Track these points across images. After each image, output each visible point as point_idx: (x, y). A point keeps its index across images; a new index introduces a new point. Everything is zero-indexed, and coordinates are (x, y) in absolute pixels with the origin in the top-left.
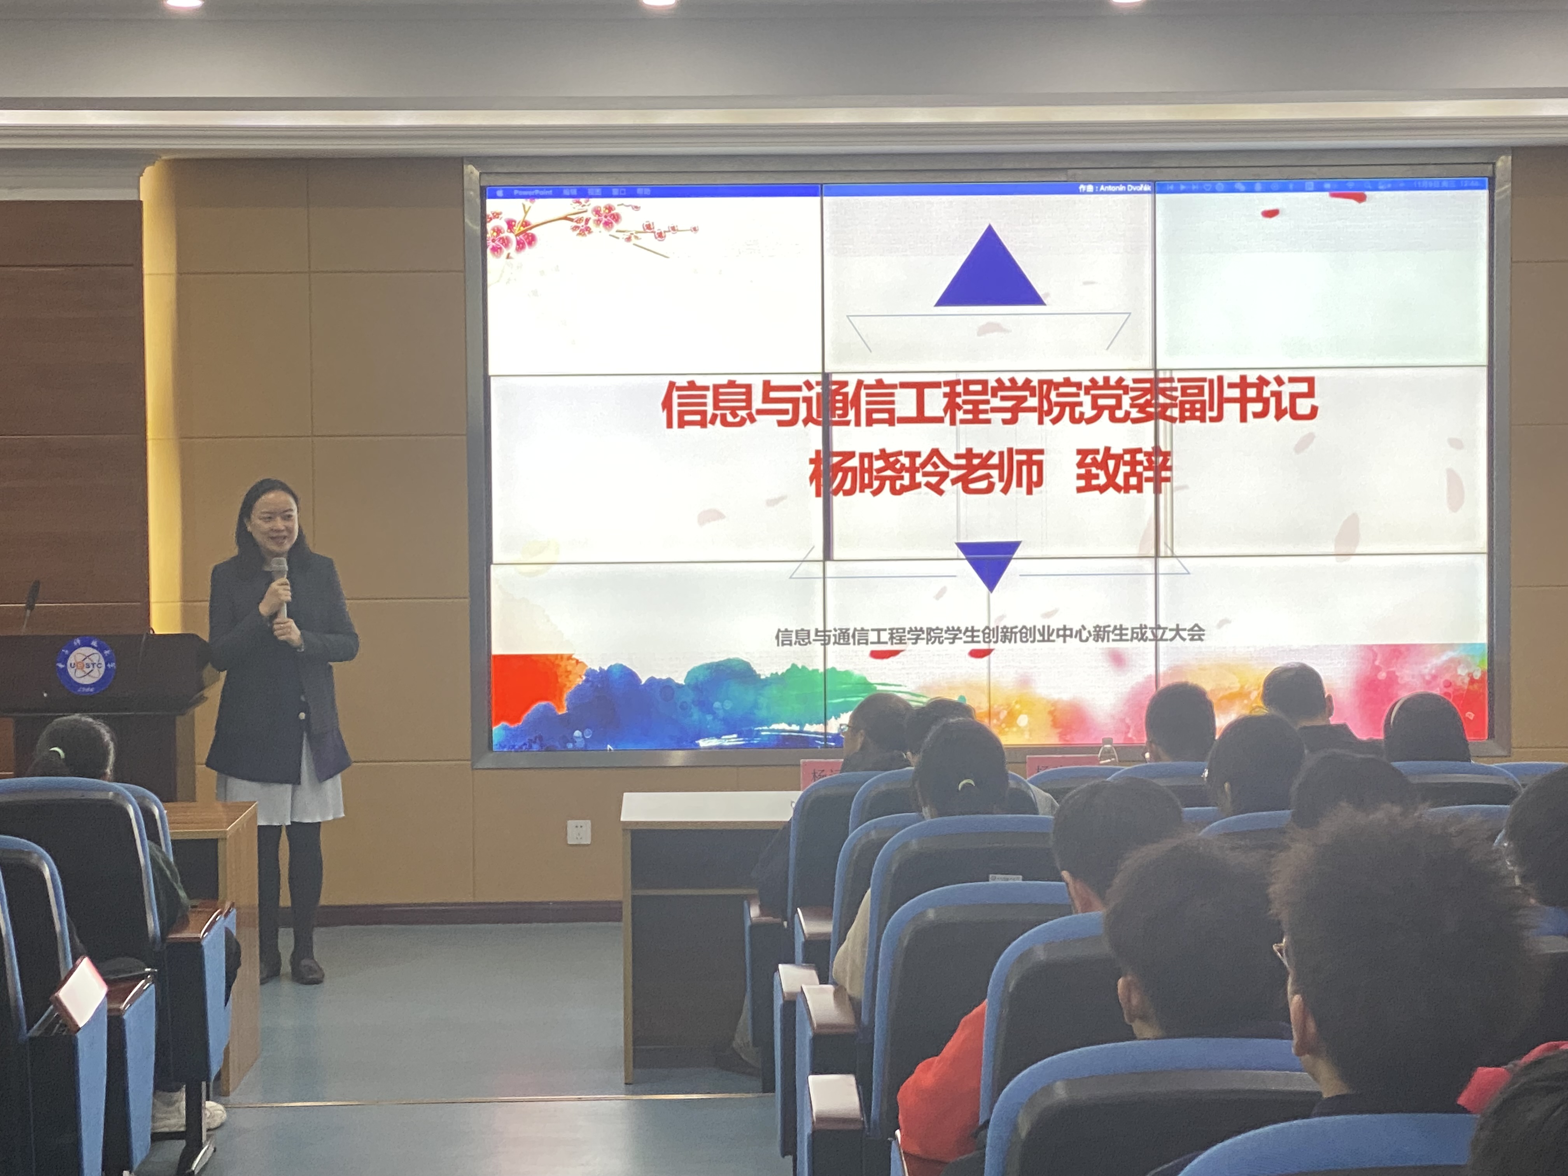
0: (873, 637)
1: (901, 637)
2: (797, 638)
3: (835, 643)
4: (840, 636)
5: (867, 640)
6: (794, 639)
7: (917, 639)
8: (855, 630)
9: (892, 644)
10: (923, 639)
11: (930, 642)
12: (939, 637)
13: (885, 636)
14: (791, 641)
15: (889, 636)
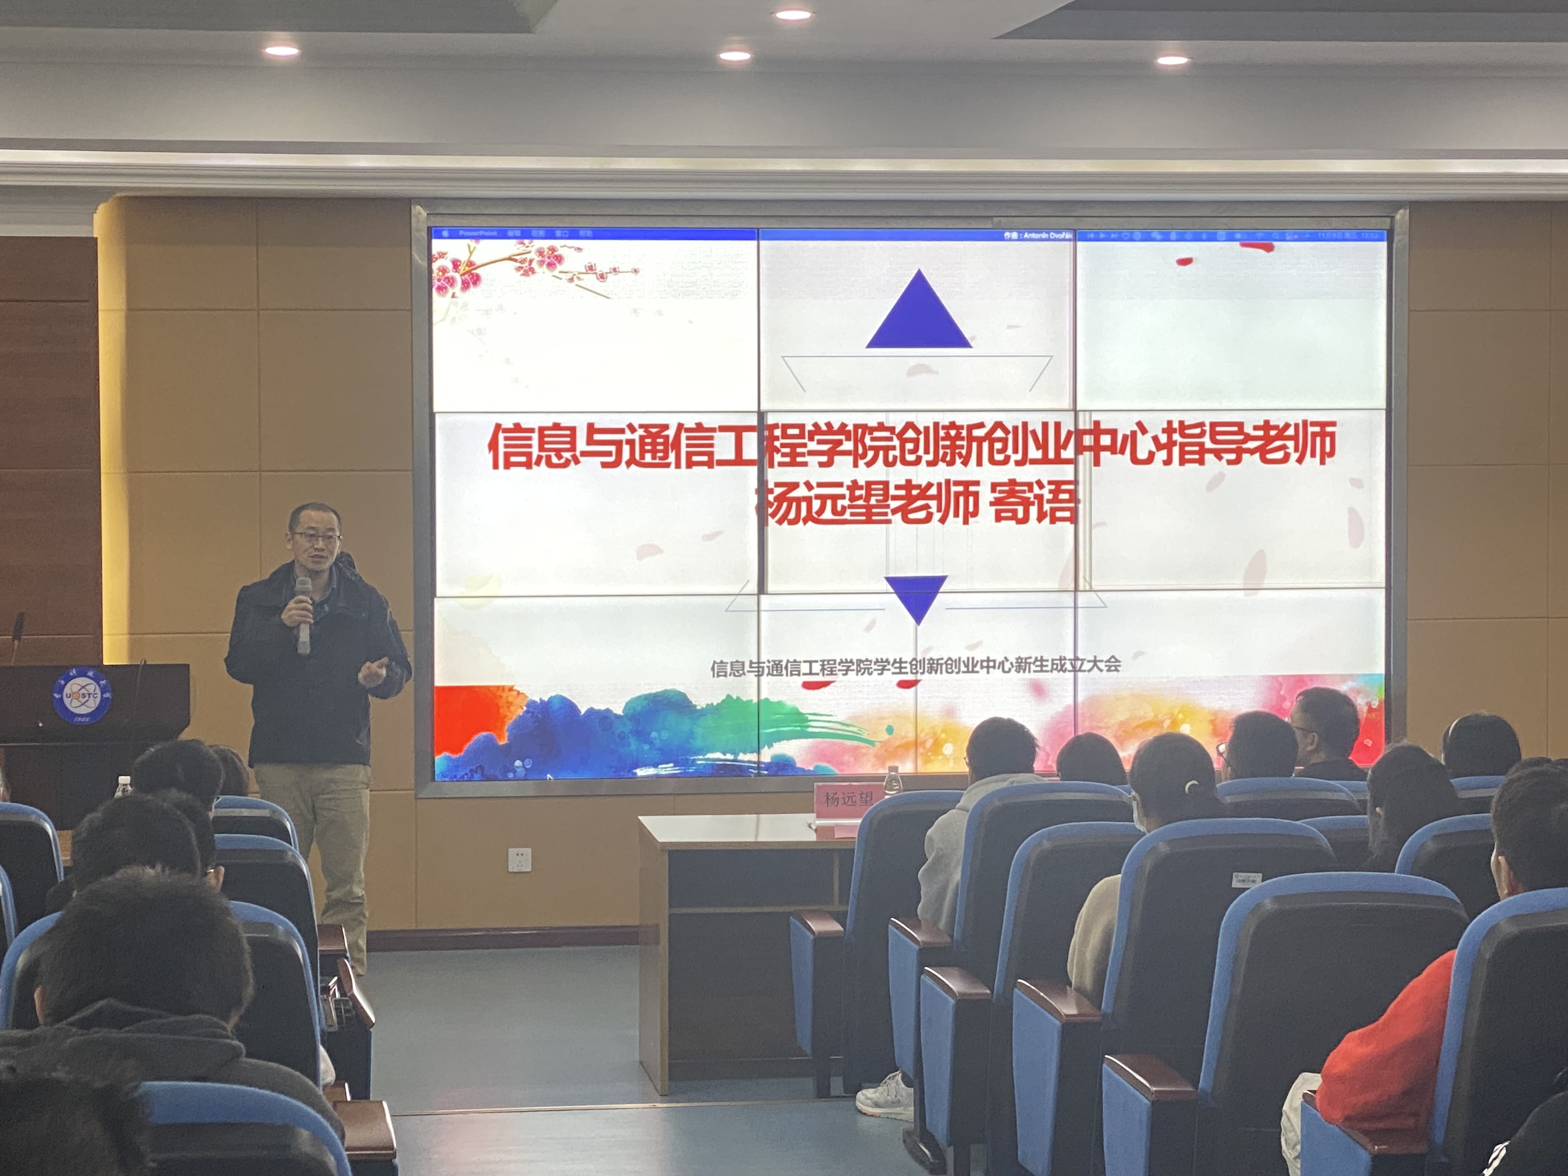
0: (805, 668)
1: (832, 668)
2: (732, 669)
3: (769, 674)
4: (773, 668)
5: (799, 671)
6: (729, 671)
7: (847, 670)
8: (788, 661)
9: (823, 675)
10: (853, 670)
11: (860, 674)
12: (869, 669)
13: (816, 668)
14: (726, 672)
15: (820, 667)
